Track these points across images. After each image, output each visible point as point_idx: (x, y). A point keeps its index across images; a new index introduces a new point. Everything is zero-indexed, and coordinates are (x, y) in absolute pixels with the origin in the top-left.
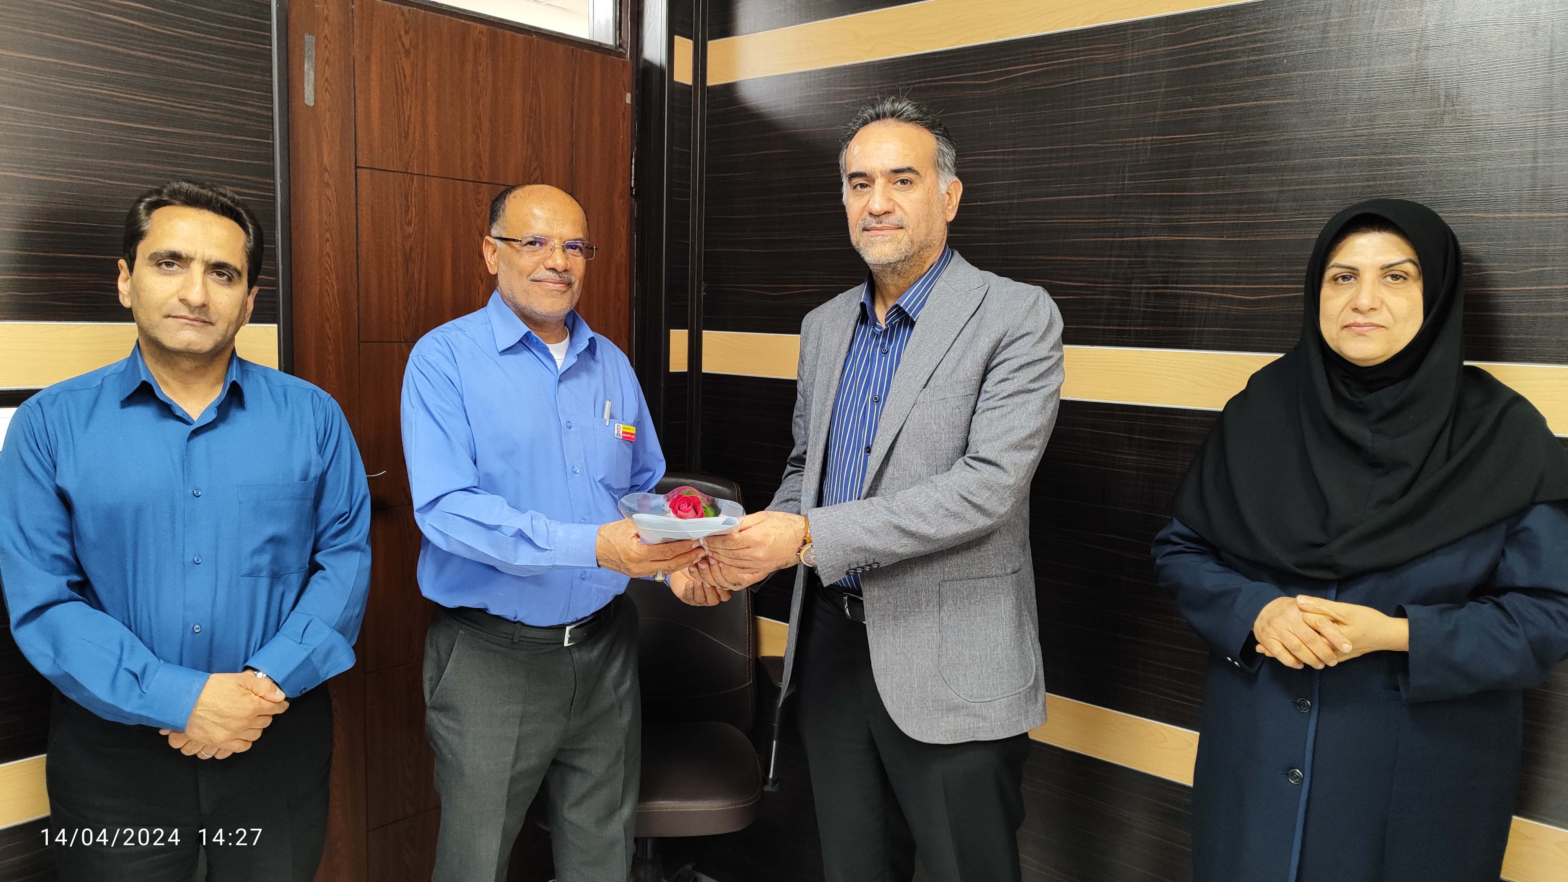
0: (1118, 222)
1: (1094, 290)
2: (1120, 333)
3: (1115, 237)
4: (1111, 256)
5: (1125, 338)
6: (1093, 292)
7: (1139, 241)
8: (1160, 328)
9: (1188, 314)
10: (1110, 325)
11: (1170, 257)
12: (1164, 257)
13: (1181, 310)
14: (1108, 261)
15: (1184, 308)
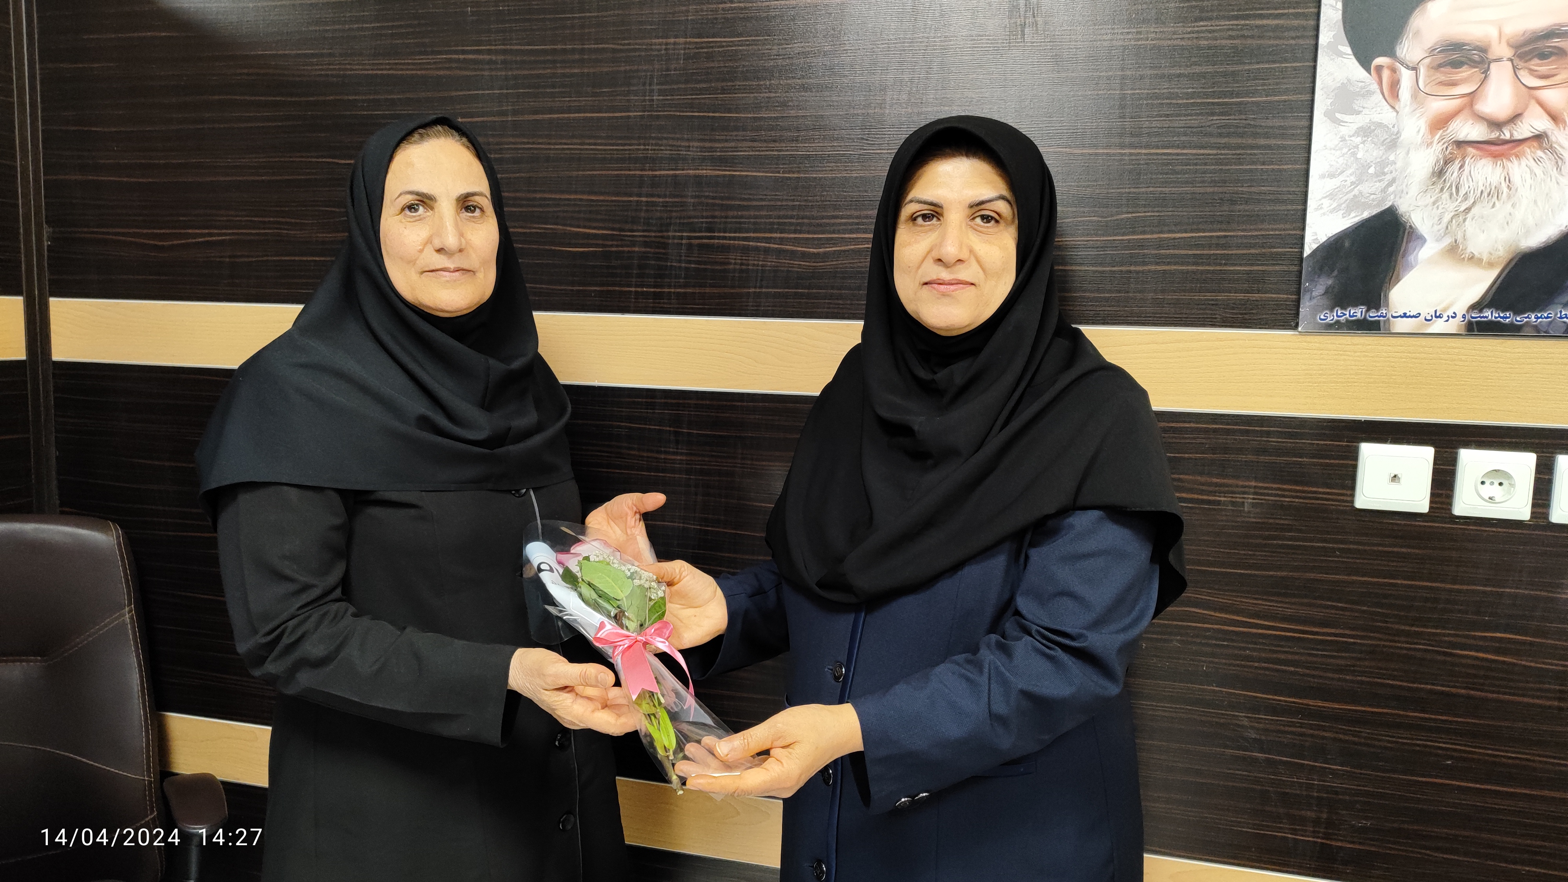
0: (648, 149)
1: (622, 240)
2: (657, 296)
3: (645, 170)
4: (640, 195)
5: (664, 303)
6: (619, 243)
7: (676, 176)
8: (708, 290)
9: (741, 271)
10: (642, 286)
11: (714, 198)
12: (707, 197)
13: (731, 267)
14: (638, 201)
15: (735, 264)
